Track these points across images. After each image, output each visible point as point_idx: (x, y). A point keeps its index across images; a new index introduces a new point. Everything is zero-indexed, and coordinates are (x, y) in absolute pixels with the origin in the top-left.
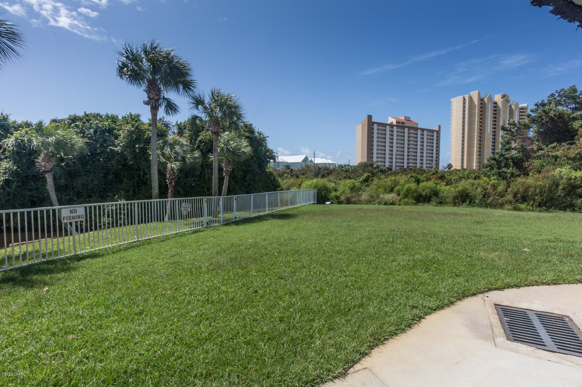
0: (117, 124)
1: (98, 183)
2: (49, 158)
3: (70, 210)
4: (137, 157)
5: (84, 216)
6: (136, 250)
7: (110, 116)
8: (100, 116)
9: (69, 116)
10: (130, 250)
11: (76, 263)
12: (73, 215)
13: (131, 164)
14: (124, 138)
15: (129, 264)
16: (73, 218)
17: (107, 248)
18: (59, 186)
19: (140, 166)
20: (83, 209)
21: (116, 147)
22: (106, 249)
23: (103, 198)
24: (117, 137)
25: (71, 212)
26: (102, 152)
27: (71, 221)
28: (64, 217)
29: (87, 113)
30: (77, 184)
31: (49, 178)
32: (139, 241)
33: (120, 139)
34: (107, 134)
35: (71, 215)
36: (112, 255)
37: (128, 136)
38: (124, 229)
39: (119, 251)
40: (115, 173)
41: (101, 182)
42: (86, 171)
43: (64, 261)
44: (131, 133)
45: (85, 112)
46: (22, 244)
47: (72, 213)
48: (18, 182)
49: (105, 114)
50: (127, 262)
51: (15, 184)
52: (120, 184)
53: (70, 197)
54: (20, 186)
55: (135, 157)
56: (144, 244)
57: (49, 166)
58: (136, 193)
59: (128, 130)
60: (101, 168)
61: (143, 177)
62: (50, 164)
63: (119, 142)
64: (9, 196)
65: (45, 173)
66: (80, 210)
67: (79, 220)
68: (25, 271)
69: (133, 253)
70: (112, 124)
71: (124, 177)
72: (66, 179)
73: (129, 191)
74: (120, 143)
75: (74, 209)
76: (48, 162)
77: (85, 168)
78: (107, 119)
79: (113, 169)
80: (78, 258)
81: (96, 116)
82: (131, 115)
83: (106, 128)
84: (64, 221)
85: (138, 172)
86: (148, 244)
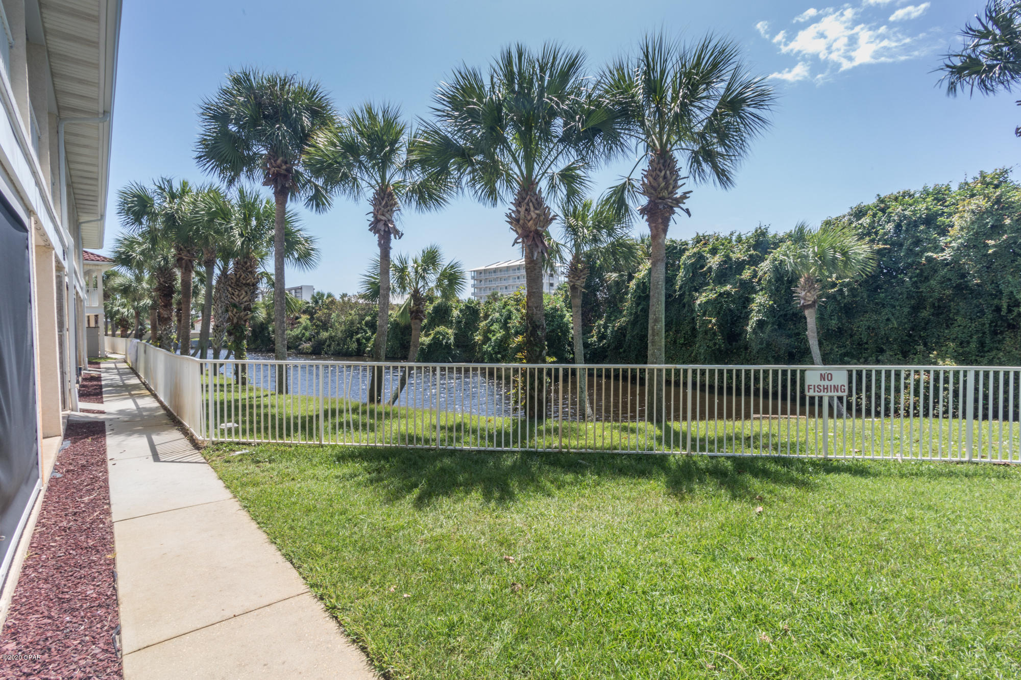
0: (947, 204)
1: (899, 325)
2: (812, 283)
3: (821, 374)
4: (994, 266)
5: (846, 388)
6: (962, 485)
7: (931, 190)
8: (910, 196)
9: (849, 210)
10: (944, 480)
11: (822, 475)
12: (826, 383)
13: (977, 284)
14: (962, 229)
15: (931, 514)
16: (826, 388)
17: (889, 460)
18: (828, 330)
19: (1002, 287)
20: (845, 374)
21: (943, 250)
22: (886, 463)
23: (905, 356)
24: (943, 232)
25: (822, 377)
26: (909, 266)
27: (822, 394)
28: (809, 386)
29: (882, 196)
30: (858, 327)
31: (811, 317)
32: (972, 463)
33: (951, 233)
34: (922, 227)
35: (822, 383)
36: (897, 479)
37: (973, 223)
38: (944, 425)
39: (916, 474)
40: (936, 304)
41: (906, 323)
42: (877, 304)
43: (802, 466)
44: (980, 215)
45: (878, 195)
46: (773, 418)
47: (824, 380)
48: (773, 324)
49: (921, 189)
50: (929, 508)
51: (769, 326)
52: (948, 327)
53: (845, 351)
54: (776, 330)
55: (988, 268)
56: (987, 476)
57: (811, 297)
58: (986, 349)
59: (973, 212)
60: (905, 296)
61: (1010, 311)
62: (813, 293)
63: (949, 239)
64: (762, 344)
65: (804, 309)
66: (839, 375)
67: (835, 394)
68: (743, 465)
69: (949, 488)
70: (936, 204)
71: (957, 313)
72: (840, 318)
73: (968, 343)
74: (950, 242)
75: (828, 372)
76: (809, 291)
77: (875, 299)
78: (924, 199)
79: (931, 297)
80: (829, 467)
81: (900, 198)
82: (983, 175)
83: (921, 216)
84: (809, 393)
85: (996, 302)
86: (998, 477)
